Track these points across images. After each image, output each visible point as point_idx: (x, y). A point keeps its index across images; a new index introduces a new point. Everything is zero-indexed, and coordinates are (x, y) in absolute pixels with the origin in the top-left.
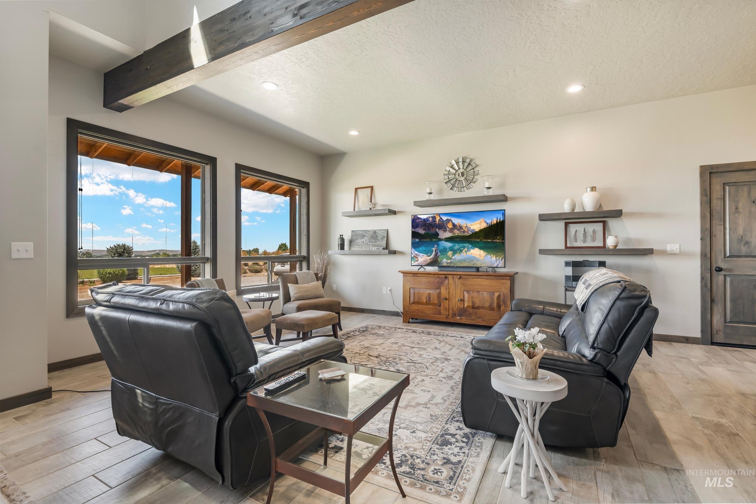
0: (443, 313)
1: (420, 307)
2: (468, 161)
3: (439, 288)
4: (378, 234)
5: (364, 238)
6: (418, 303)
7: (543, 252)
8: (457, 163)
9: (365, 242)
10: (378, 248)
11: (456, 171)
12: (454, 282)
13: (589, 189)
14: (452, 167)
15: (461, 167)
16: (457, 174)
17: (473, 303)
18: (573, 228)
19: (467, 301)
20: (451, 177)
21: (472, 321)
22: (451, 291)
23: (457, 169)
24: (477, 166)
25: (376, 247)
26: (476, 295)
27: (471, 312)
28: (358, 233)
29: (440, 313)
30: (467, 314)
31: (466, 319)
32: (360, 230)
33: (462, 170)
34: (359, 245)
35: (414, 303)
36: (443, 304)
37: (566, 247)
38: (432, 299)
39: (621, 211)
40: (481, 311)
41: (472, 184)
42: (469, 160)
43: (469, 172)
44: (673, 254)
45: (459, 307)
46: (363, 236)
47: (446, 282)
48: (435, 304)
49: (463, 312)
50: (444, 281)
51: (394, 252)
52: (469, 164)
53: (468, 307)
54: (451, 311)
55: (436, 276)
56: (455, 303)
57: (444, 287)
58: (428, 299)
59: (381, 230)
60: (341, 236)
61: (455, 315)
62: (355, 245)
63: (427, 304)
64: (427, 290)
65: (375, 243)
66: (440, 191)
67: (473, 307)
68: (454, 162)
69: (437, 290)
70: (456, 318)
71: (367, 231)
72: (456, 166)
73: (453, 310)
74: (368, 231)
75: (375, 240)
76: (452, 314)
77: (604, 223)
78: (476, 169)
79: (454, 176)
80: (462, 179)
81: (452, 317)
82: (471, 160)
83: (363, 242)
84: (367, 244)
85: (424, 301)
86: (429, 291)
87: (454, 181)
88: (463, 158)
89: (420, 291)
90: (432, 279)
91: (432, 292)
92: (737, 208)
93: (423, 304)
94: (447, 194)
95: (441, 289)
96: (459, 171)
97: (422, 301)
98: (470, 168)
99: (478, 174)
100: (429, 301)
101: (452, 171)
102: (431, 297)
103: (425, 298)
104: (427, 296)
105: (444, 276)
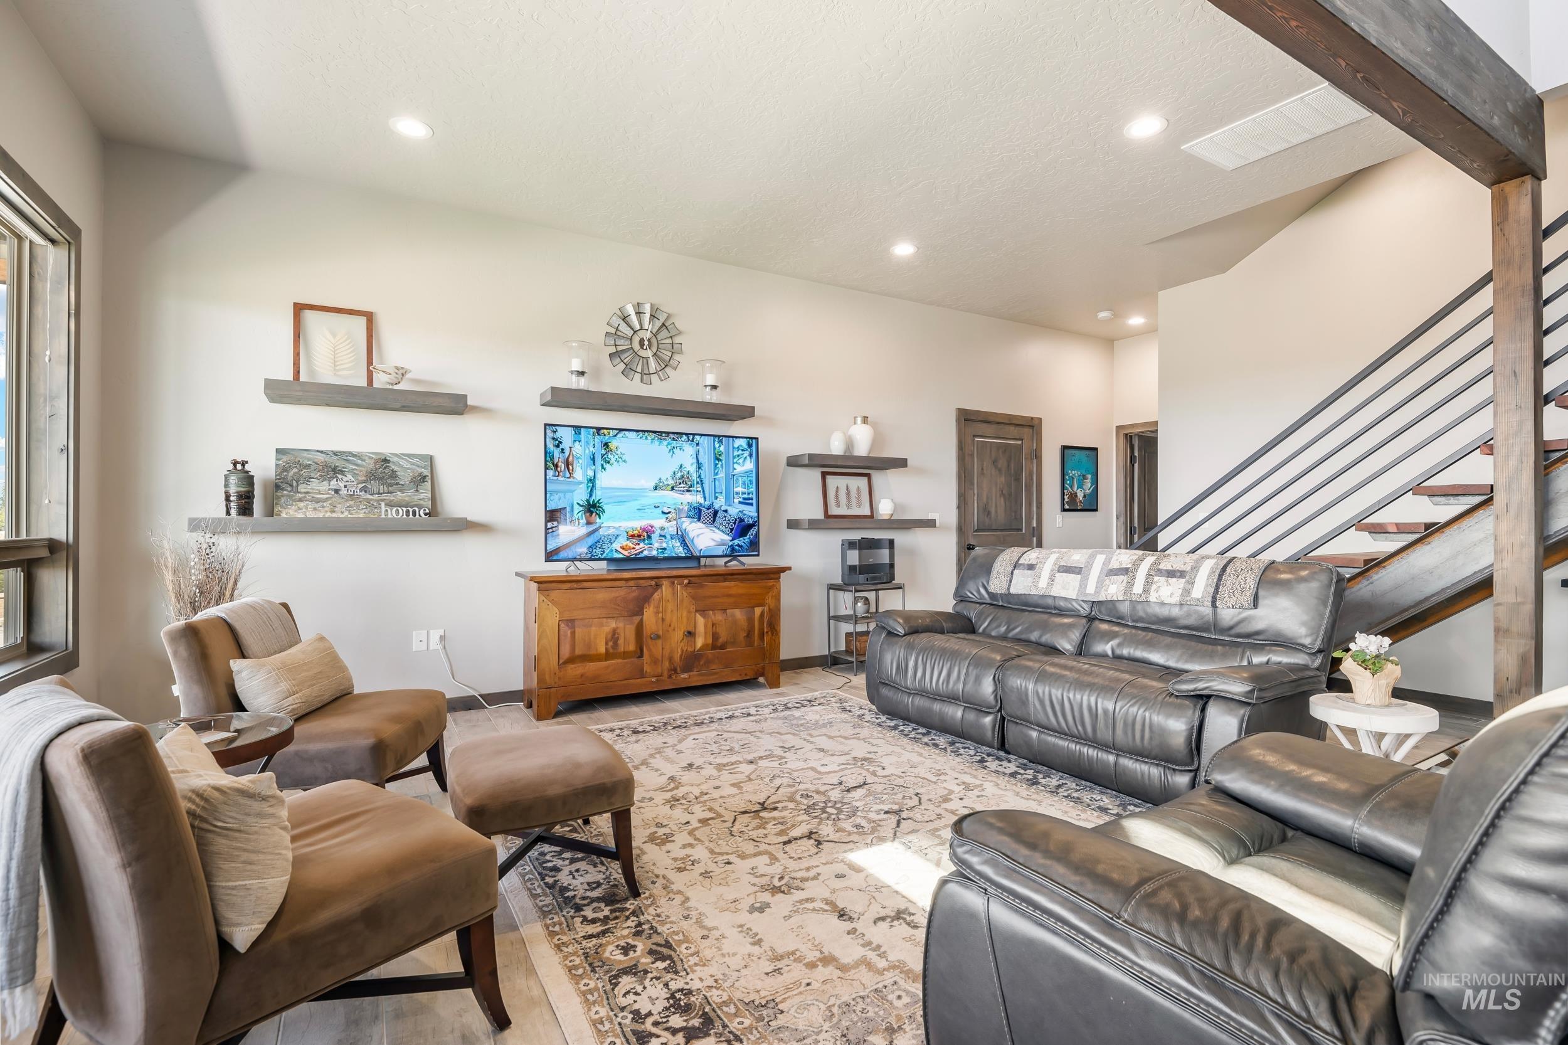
0: (648, 671)
1: (591, 667)
2: (662, 317)
3: (640, 612)
4: (396, 469)
5: (340, 476)
6: (585, 658)
7: (793, 524)
8: (639, 313)
9: (344, 492)
10: (411, 510)
11: (635, 332)
12: (674, 594)
13: (861, 421)
14: (625, 319)
15: (647, 324)
16: (636, 340)
17: (715, 636)
18: (833, 482)
19: (703, 634)
20: (623, 345)
21: (711, 677)
22: (668, 617)
23: (638, 327)
24: (680, 333)
25: (405, 509)
26: (720, 618)
27: (710, 656)
28: (309, 459)
29: (642, 674)
30: (701, 663)
31: (699, 675)
32: (318, 451)
33: (647, 335)
34: (318, 501)
35: (571, 660)
36: (650, 650)
37: (827, 516)
38: (621, 642)
39: (905, 460)
40: (730, 652)
41: (668, 370)
42: (665, 316)
43: (663, 342)
45: (685, 650)
46: (334, 472)
47: (656, 596)
48: (631, 652)
49: (692, 660)
50: (653, 594)
51: (463, 526)
52: (664, 325)
53: (704, 647)
54: (666, 664)
55: (632, 583)
56: (676, 644)
57: (651, 609)
58: (611, 644)
59: (409, 456)
60: (239, 467)
61: (675, 670)
62: (301, 500)
63: (608, 656)
64: (609, 620)
65: (391, 497)
67: (714, 647)
68: (630, 310)
69: (634, 618)
70: (678, 678)
71: (350, 454)
72: (634, 319)
73: (670, 659)
74: (354, 456)
75: (391, 485)
76: (669, 670)
77: (868, 475)
78: (677, 340)
79: (628, 342)
80: (649, 353)
81: (670, 677)
82: (669, 316)
83: (337, 491)
84: (352, 497)
85: (602, 650)
86: (613, 624)
87: (628, 354)
88: (652, 306)
89: (591, 626)
90: (621, 593)
91: (621, 625)
92: (982, 469)
93: (597, 658)
94: (615, 383)
95: (643, 614)
96: (641, 334)
97: (593, 652)
98: (664, 333)
99: (681, 352)
100: (613, 647)
101: (624, 328)
102: (618, 638)
103: (604, 643)
104: (610, 636)
105: (653, 583)
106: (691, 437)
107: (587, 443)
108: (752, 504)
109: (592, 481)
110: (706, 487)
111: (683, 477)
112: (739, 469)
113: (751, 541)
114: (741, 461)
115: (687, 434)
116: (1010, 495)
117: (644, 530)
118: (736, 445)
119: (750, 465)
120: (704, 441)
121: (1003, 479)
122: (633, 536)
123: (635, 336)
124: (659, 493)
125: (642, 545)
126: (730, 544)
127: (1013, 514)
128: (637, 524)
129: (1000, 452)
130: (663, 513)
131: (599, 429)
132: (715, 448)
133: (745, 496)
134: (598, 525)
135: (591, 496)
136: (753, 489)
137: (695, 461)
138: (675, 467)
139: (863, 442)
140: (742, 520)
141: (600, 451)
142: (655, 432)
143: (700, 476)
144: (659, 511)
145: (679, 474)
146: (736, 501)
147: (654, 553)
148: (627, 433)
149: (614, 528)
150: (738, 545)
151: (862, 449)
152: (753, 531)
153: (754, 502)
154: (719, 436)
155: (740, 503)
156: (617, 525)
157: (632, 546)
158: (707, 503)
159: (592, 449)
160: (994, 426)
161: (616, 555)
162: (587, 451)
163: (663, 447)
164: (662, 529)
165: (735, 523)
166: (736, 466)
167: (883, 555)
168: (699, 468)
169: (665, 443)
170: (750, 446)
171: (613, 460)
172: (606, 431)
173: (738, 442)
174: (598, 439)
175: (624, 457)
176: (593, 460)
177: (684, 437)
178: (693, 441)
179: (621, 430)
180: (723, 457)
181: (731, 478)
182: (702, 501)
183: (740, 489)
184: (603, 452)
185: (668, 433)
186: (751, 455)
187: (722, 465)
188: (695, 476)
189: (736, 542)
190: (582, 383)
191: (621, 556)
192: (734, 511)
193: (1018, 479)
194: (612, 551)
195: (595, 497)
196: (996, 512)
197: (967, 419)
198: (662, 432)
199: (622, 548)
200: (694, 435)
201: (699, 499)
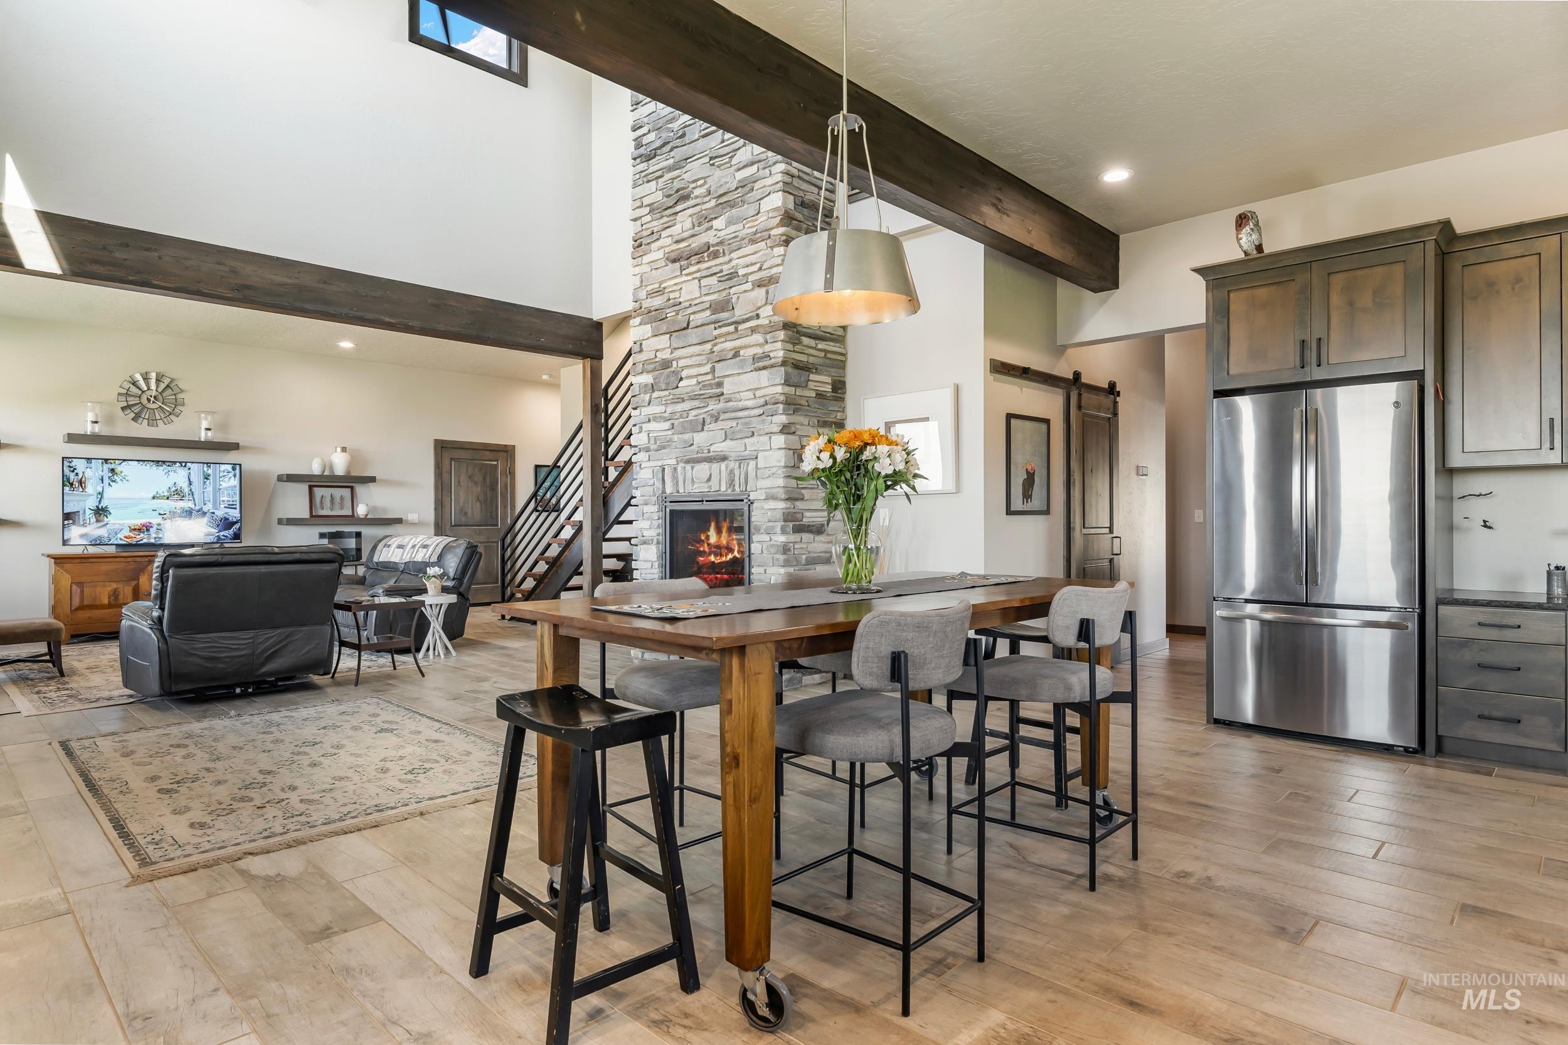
1: (98, 613)
2: (167, 381)
3: (136, 578)
7: (282, 521)
8: (146, 379)
11: (143, 392)
13: (339, 450)
14: (134, 383)
15: (153, 386)
16: (144, 397)
18: (319, 492)
20: (132, 401)
23: (146, 388)
24: (182, 391)
33: (154, 393)
35: (81, 608)
37: (312, 516)
39: (375, 477)
41: (172, 416)
42: (169, 380)
43: (168, 398)
44: (413, 524)
47: (150, 568)
50: (147, 567)
52: (168, 386)
55: (132, 560)
57: (145, 576)
58: (112, 598)
63: (111, 606)
64: (111, 583)
66: (110, 420)
68: (138, 377)
69: (132, 582)
72: (142, 383)
77: (352, 488)
78: (180, 396)
79: (137, 399)
80: (155, 406)
82: (172, 380)
85: (106, 602)
86: (114, 586)
87: (137, 407)
88: (157, 374)
89: (96, 587)
90: (122, 565)
91: (120, 586)
92: (459, 482)
93: (103, 607)
94: (126, 427)
95: (139, 580)
96: (149, 393)
97: (98, 603)
98: (169, 391)
99: (183, 405)
100: (114, 600)
101: (134, 390)
102: (118, 595)
103: (107, 597)
104: (111, 593)
105: (147, 560)
106: (184, 464)
107: (97, 469)
108: (236, 508)
109: (101, 494)
110: (196, 497)
111: (176, 490)
112: (224, 485)
113: (235, 533)
114: (226, 479)
115: (180, 462)
116: (485, 501)
117: (144, 526)
118: (222, 469)
119: (235, 482)
120: (194, 467)
121: (479, 489)
122: (135, 530)
123: (144, 394)
124: (155, 501)
125: (142, 535)
126: (217, 534)
127: (489, 514)
128: (138, 522)
129: (476, 469)
130: (160, 514)
131: (106, 460)
132: (204, 472)
133: (231, 503)
134: (105, 523)
135: (100, 502)
136: (237, 498)
137: (187, 479)
138: (171, 484)
139: (340, 464)
140: (226, 519)
141: (107, 474)
142: (153, 461)
143: (191, 490)
144: (156, 513)
145: (174, 489)
146: (222, 506)
147: (152, 541)
148: (129, 462)
149: (119, 524)
150: (224, 536)
151: (340, 470)
152: (237, 526)
153: (238, 507)
154: (207, 463)
155: (225, 507)
156: (121, 522)
157: (134, 536)
158: (197, 508)
159: (101, 473)
160: (469, 452)
161: (121, 542)
162: (97, 474)
163: (161, 470)
164: (159, 525)
165: (221, 521)
166: (221, 483)
167: (351, 543)
168: (190, 484)
169: (162, 468)
170: (234, 469)
171: (118, 480)
172: (112, 461)
173: (223, 467)
174: (106, 467)
175: (127, 478)
176: (102, 480)
177: (178, 464)
178: (185, 466)
179: (124, 460)
180: (211, 478)
181: (217, 490)
182: (193, 506)
183: (225, 499)
184: (110, 475)
185: (164, 462)
186: (235, 476)
187: (210, 483)
188: (186, 490)
189: (222, 533)
190: (97, 429)
191: (124, 543)
192: (221, 513)
193: (493, 488)
194: (117, 539)
195: (103, 504)
196: (473, 512)
197: (442, 447)
198: (159, 461)
199: (126, 537)
200: (186, 463)
201: (191, 505)
